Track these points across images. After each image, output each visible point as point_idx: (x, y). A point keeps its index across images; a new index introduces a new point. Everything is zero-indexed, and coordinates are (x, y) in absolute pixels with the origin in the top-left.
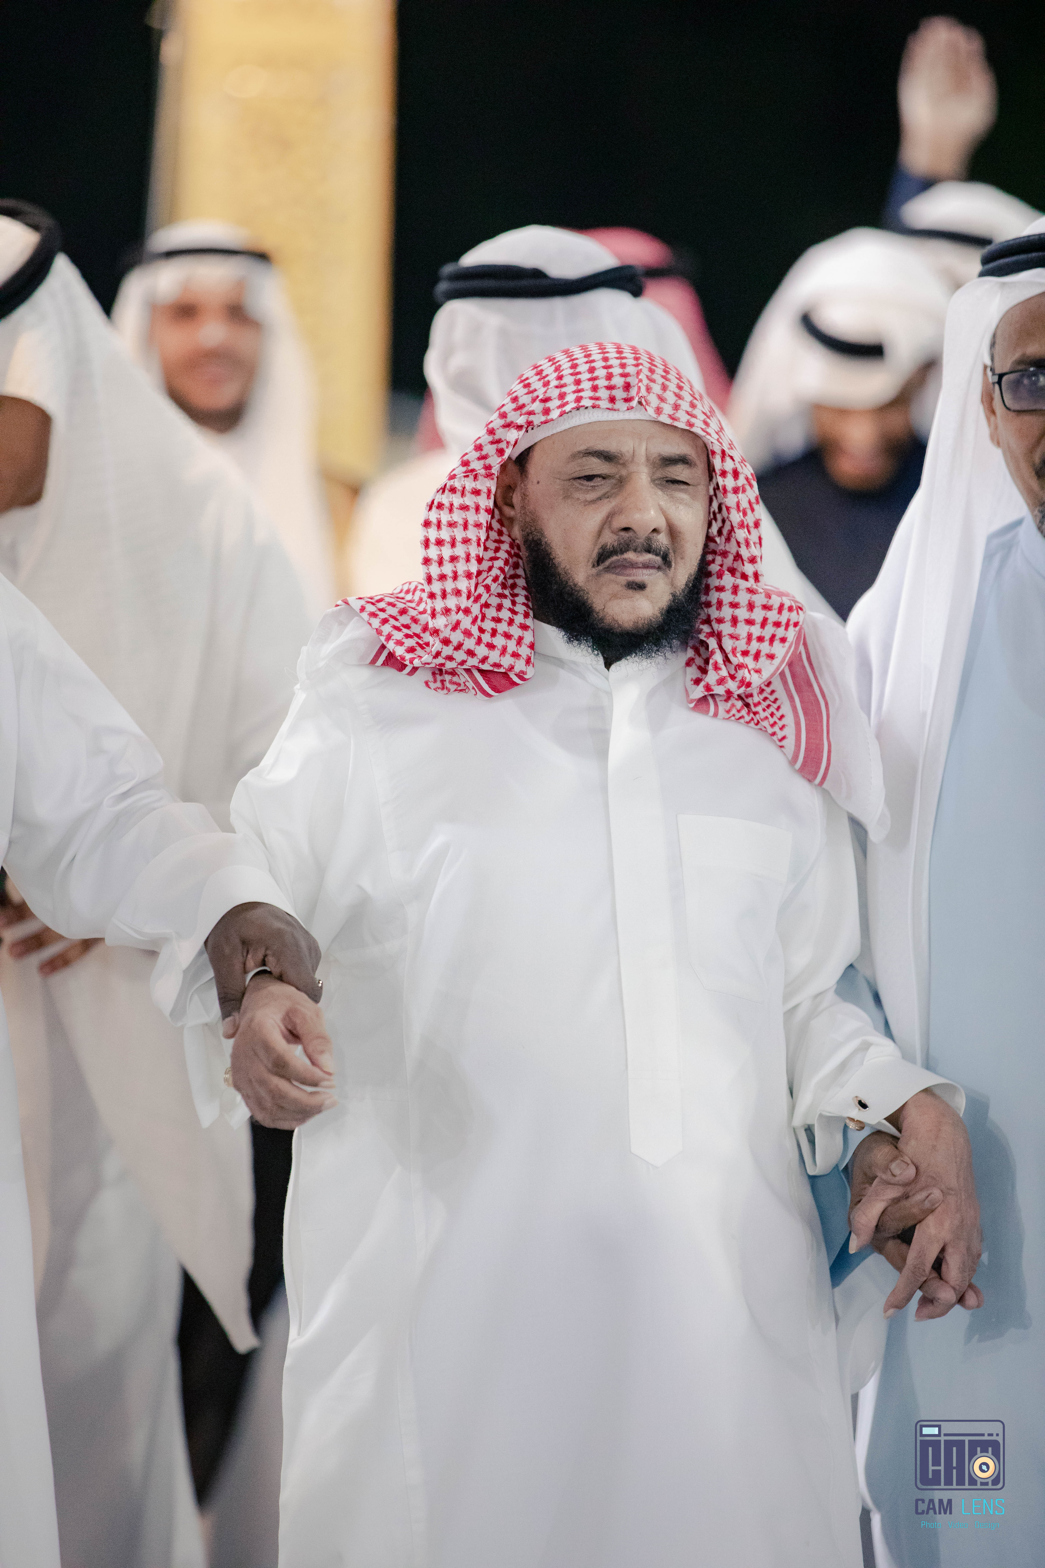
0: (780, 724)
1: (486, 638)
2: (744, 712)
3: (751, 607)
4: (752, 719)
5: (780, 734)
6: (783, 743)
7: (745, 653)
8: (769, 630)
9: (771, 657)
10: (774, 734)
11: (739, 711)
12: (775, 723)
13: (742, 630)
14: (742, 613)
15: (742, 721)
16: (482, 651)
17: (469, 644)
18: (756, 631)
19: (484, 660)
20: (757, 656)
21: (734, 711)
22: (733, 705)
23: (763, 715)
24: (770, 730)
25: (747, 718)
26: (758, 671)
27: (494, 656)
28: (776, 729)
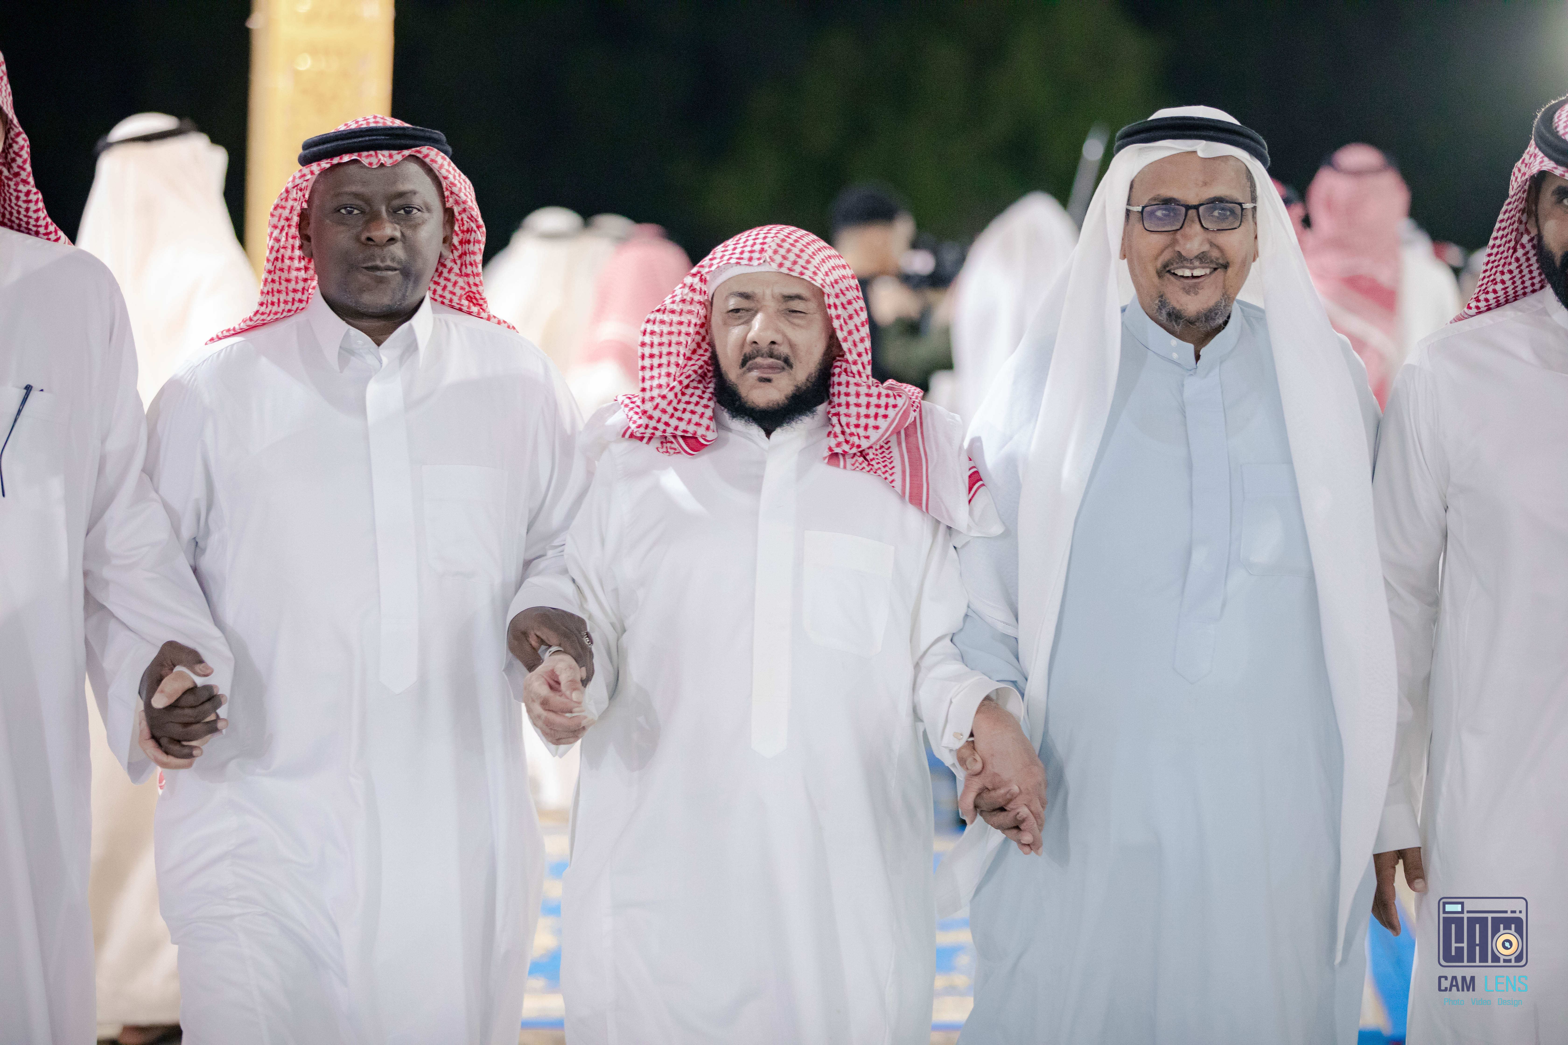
0: (890, 472)
1: (678, 414)
2: (865, 464)
3: (858, 395)
4: (871, 469)
5: (890, 479)
6: (893, 484)
7: (857, 426)
8: (872, 411)
9: (876, 428)
10: (886, 479)
11: (860, 464)
12: (887, 471)
13: (853, 410)
14: (852, 400)
15: (864, 470)
16: (674, 422)
17: (665, 418)
18: (863, 411)
19: (676, 428)
20: (866, 427)
21: (857, 464)
22: (857, 461)
23: (876, 466)
24: (884, 476)
25: (868, 469)
26: (867, 437)
27: (682, 426)
28: (887, 475)
